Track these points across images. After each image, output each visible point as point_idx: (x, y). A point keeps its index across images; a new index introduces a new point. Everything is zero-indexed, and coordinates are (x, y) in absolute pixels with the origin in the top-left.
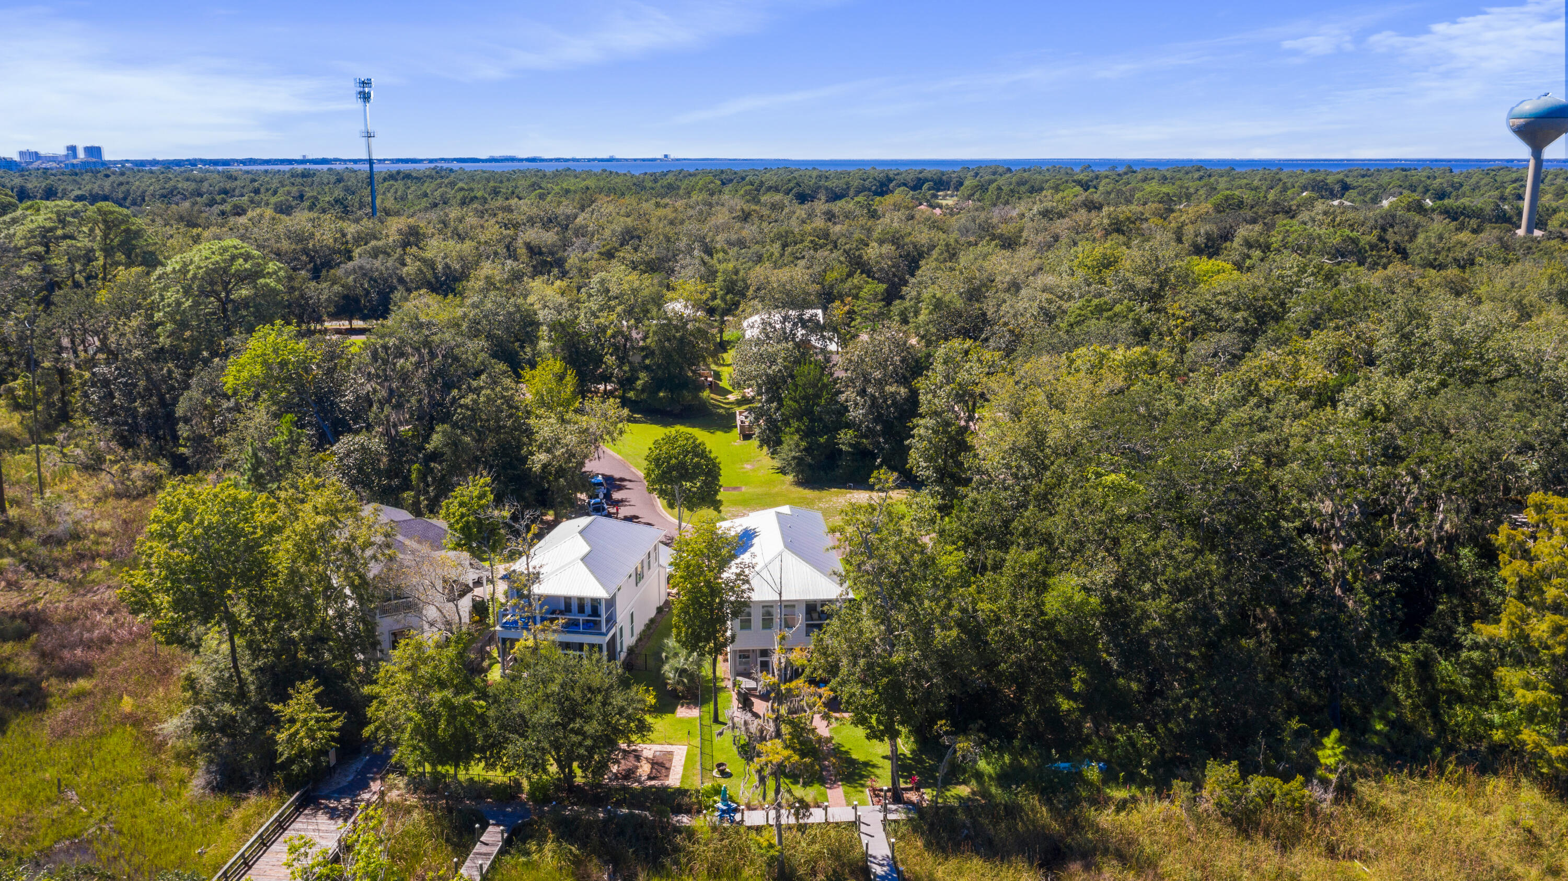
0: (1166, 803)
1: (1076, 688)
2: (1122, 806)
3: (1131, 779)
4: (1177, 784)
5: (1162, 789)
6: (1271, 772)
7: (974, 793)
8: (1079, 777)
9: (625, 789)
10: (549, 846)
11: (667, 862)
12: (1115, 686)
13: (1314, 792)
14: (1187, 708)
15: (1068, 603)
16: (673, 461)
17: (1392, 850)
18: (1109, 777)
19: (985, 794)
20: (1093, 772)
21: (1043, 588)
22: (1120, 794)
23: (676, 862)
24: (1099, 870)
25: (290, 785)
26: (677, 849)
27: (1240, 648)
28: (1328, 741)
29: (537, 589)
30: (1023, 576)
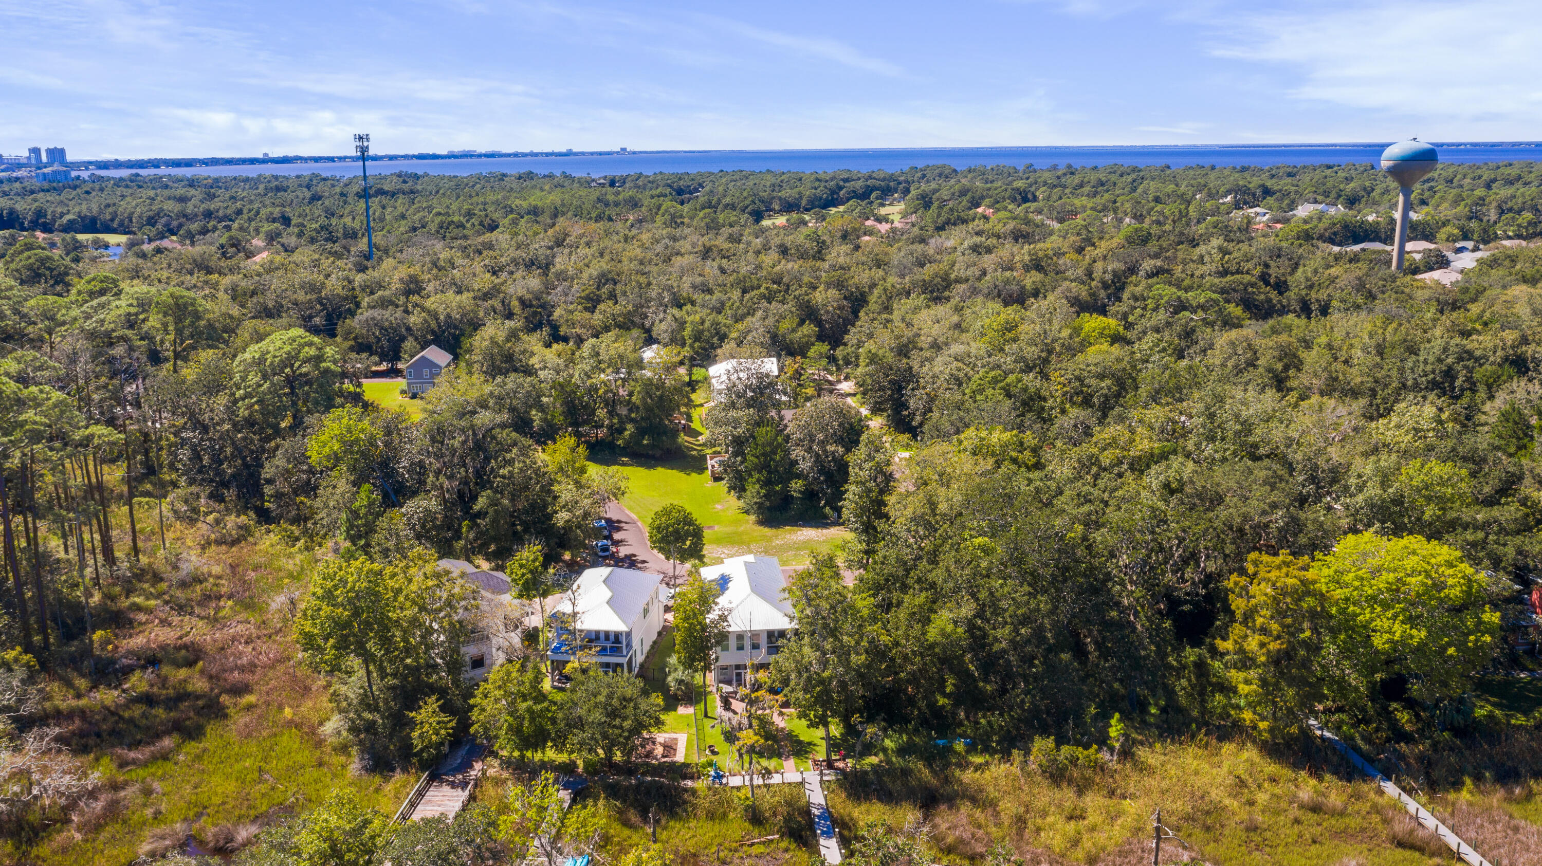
0: (1008, 765)
1: (948, 690)
2: (977, 768)
3: (987, 749)
4: (1015, 752)
5: (1006, 756)
6: (1078, 743)
7: (881, 761)
8: (950, 750)
9: (648, 764)
10: (601, 803)
11: (679, 810)
12: (976, 687)
13: (1105, 756)
14: (1023, 701)
15: (943, 633)
16: (670, 529)
17: (1148, 792)
18: (972, 748)
19: (889, 762)
20: (960, 746)
21: (927, 621)
22: (979, 760)
23: (685, 811)
24: (958, 809)
25: (423, 766)
26: (685, 802)
27: (1061, 660)
28: (1113, 722)
29: (579, 626)
30: (914, 613)
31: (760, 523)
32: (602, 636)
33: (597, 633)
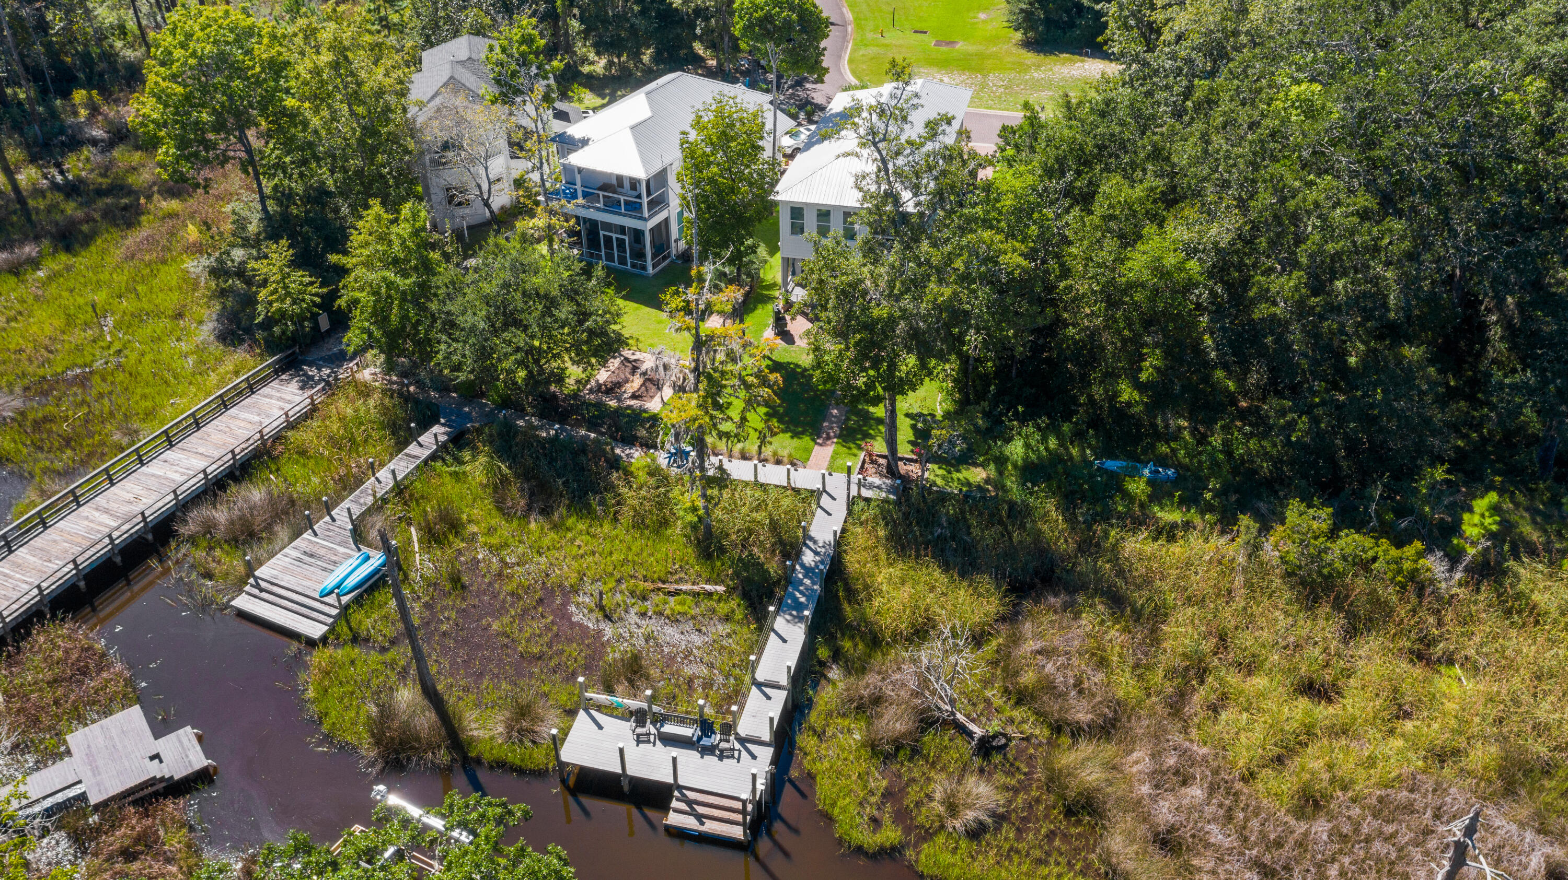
0: (1223, 541)
1: (1144, 377)
2: (1169, 533)
3: (1191, 500)
4: (1245, 520)
5: (1227, 523)
6: (1385, 531)
7: (987, 481)
8: (1119, 487)
10: (482, 459)
11: (594, 500)
12: (1206, 379)
13: (1435, 565)
14: (1292, 425)
16: (760, 14)
17: (1508, 667)
18: (1159, 492)
19: (999, 486)
20: (1138, 487)
21: (1130, 239)
22: (1170, 515)
23: (602, 502)
26: (611, 487)
27: (1399, 359)
28: (1481, 505)
30: (1112, 217)
31: (1027, 44)
32: (627, 184)
33: (620, 178)
